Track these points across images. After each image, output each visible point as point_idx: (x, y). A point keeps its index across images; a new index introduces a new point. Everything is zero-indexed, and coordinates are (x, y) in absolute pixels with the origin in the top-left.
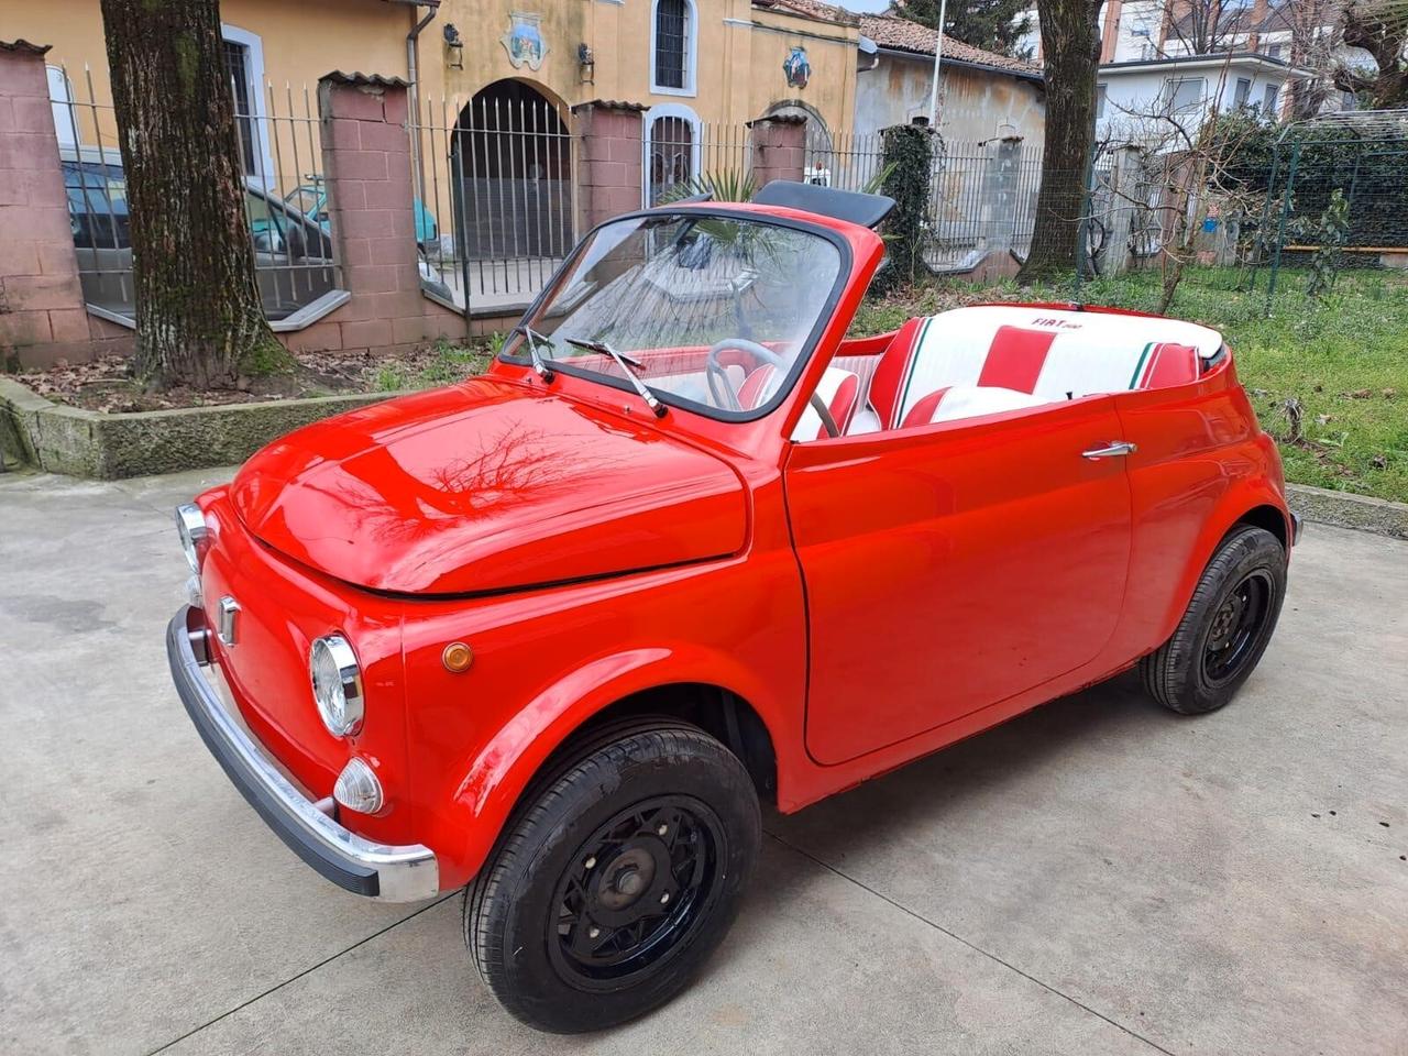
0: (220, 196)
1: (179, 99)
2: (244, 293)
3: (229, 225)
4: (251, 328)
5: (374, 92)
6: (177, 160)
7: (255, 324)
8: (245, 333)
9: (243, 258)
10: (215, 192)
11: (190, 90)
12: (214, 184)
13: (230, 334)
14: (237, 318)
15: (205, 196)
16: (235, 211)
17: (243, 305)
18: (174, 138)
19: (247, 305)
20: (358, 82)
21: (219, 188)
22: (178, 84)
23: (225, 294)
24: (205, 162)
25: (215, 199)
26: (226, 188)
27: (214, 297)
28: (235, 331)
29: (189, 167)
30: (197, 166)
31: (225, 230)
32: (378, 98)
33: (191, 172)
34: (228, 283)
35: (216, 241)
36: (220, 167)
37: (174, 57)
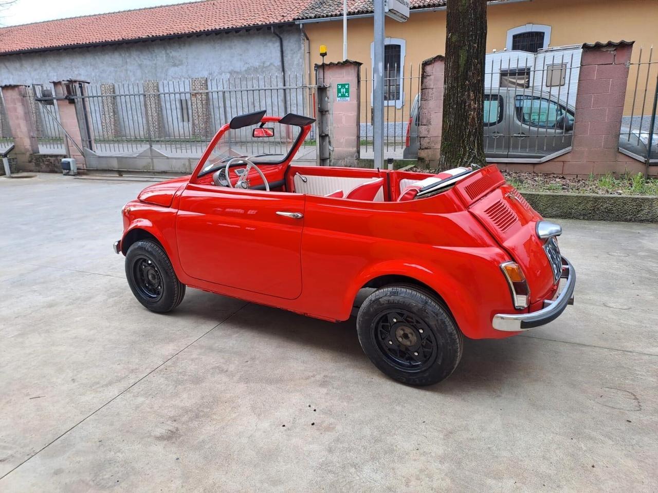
0: (467, 107)
1: (458, 72)
2: (470, 145)
3: (469, 118)
4: (468, 158)
5: (609, 50)
6: (454, 95)
7: (471, 157)
8: (466, 160)
9: (472, 131)
10: (465, 106)
11: (461, 69)
12: (465, 103)
13: (460, 160)
14: (464, 154)
15: (461, 107)
16: (472, 113)
17: (468, 150)
18: (454, 87)
19: (469, 150)
20: (598, 47)
21: (467, 104)
22: (459, 66)
23: (462, 145)
24: (463, 95)
25: (464, 108)
26: (470, 104)
27: (458, 146)
28: (462, 159)
29: (457, 97)
30: (460, 96)
31: (466, 120)
32: (612, 52)
33: (458, 99)
34: (463, 141)
35: (462, 125)
36: (469, 95)
37: (459, 56)
